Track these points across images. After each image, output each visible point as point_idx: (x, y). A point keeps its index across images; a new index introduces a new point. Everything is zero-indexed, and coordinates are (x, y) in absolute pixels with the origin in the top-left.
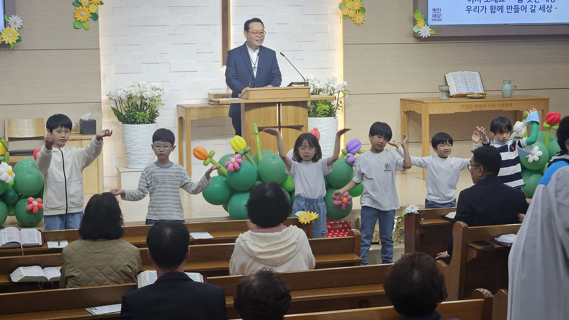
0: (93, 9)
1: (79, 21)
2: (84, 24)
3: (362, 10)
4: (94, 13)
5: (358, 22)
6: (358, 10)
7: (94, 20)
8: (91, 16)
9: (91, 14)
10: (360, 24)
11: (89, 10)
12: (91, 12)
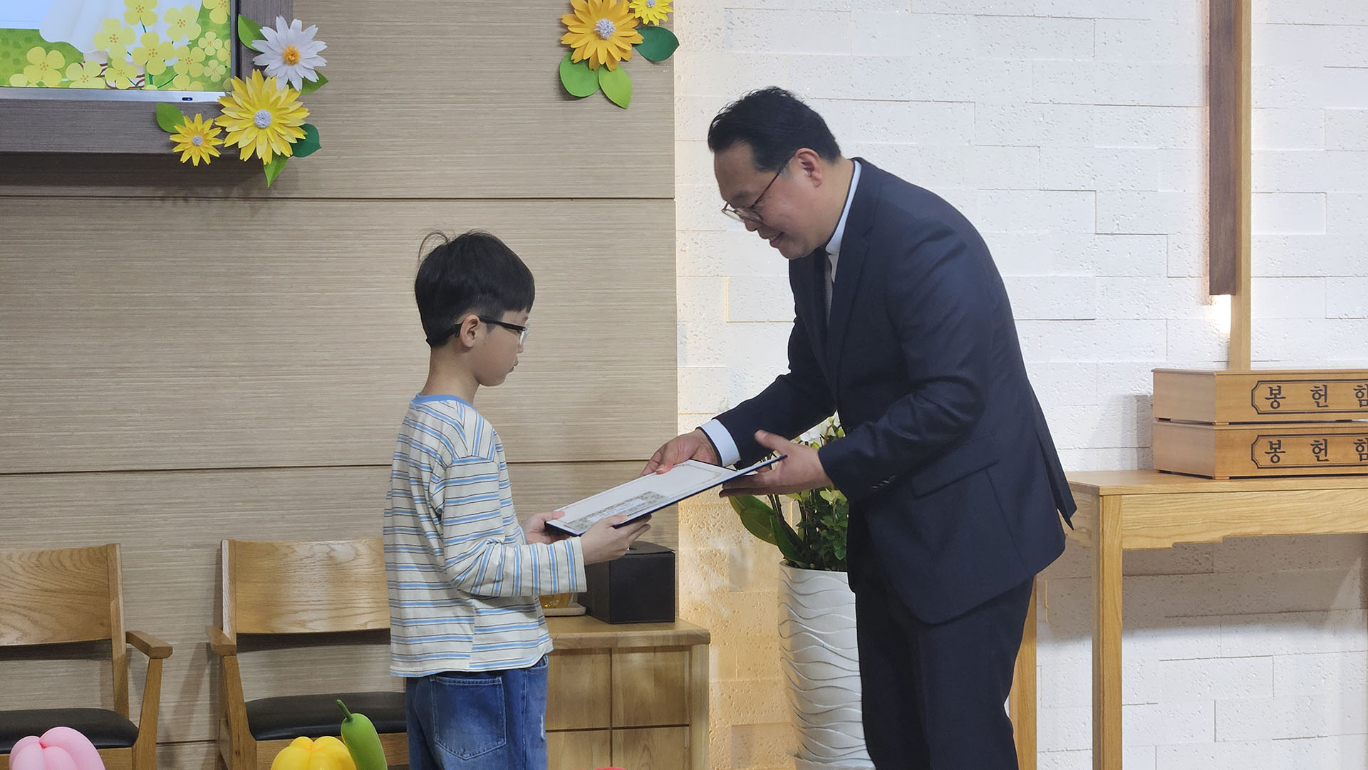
0: (648, 5)
1: (584, 66)
2: (606, 80)
4: (656, 23)
7: (653, 62)
8: (638, 39)
9: (642, 26)
11: (632, 11)
12: (640, 19)
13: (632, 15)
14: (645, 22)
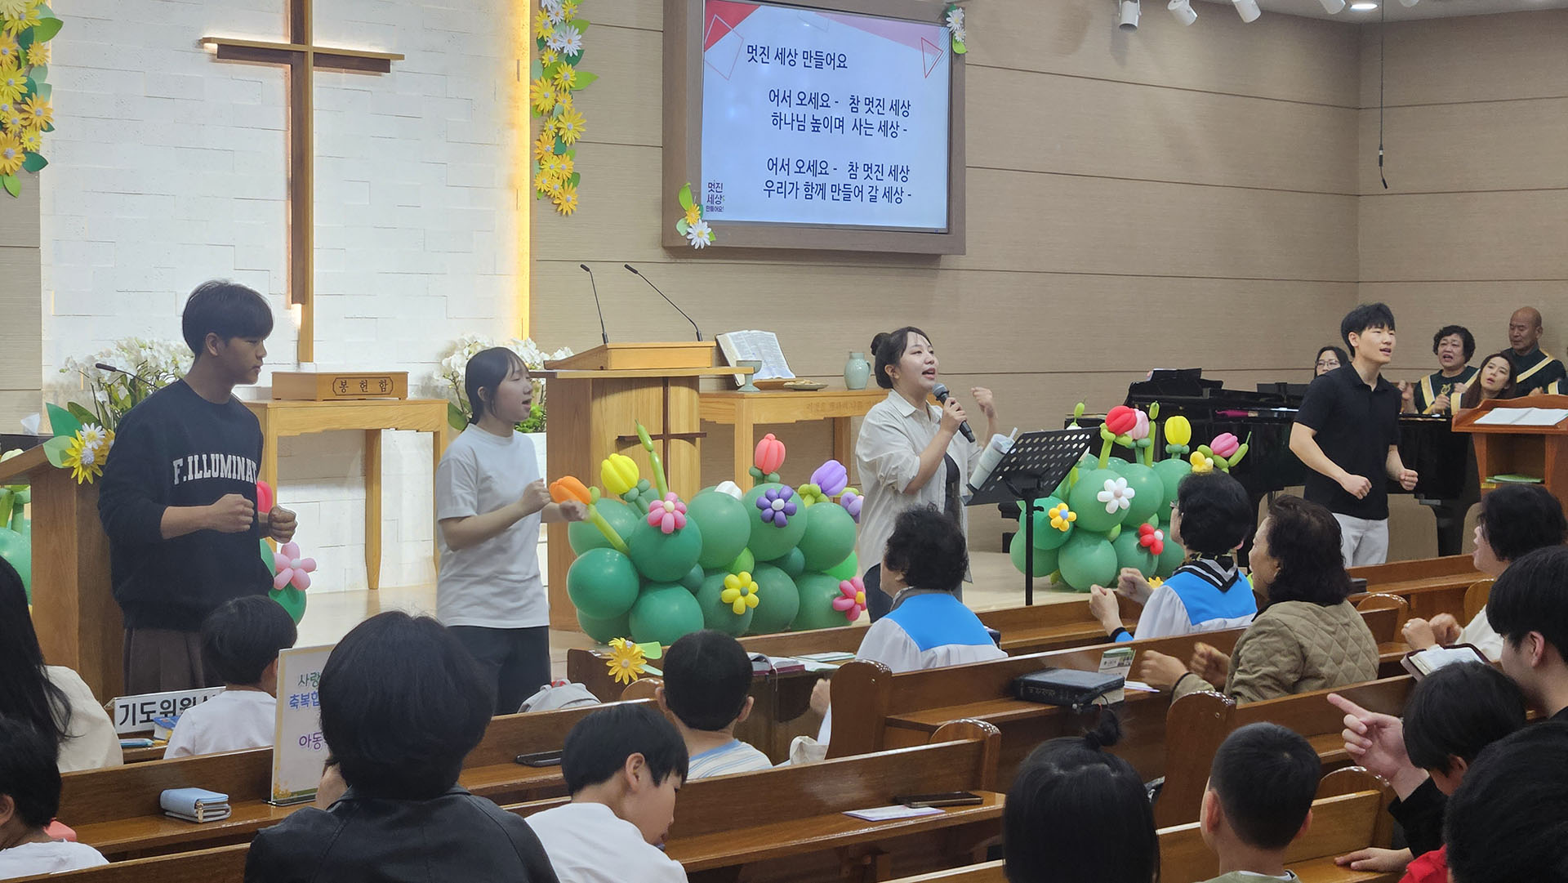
0: (30, 140)
2: (8, 182)
3: (575, 178)
4: (34, 151)
5: (565, 207)
6: (566, 179)
7: (30, 172)
8: (25, 159)
9: (25, 151)
10: (570, 213)
11: (22, 143)
12: (26, 148)
13: (22, 146)
14: (29, 150)
